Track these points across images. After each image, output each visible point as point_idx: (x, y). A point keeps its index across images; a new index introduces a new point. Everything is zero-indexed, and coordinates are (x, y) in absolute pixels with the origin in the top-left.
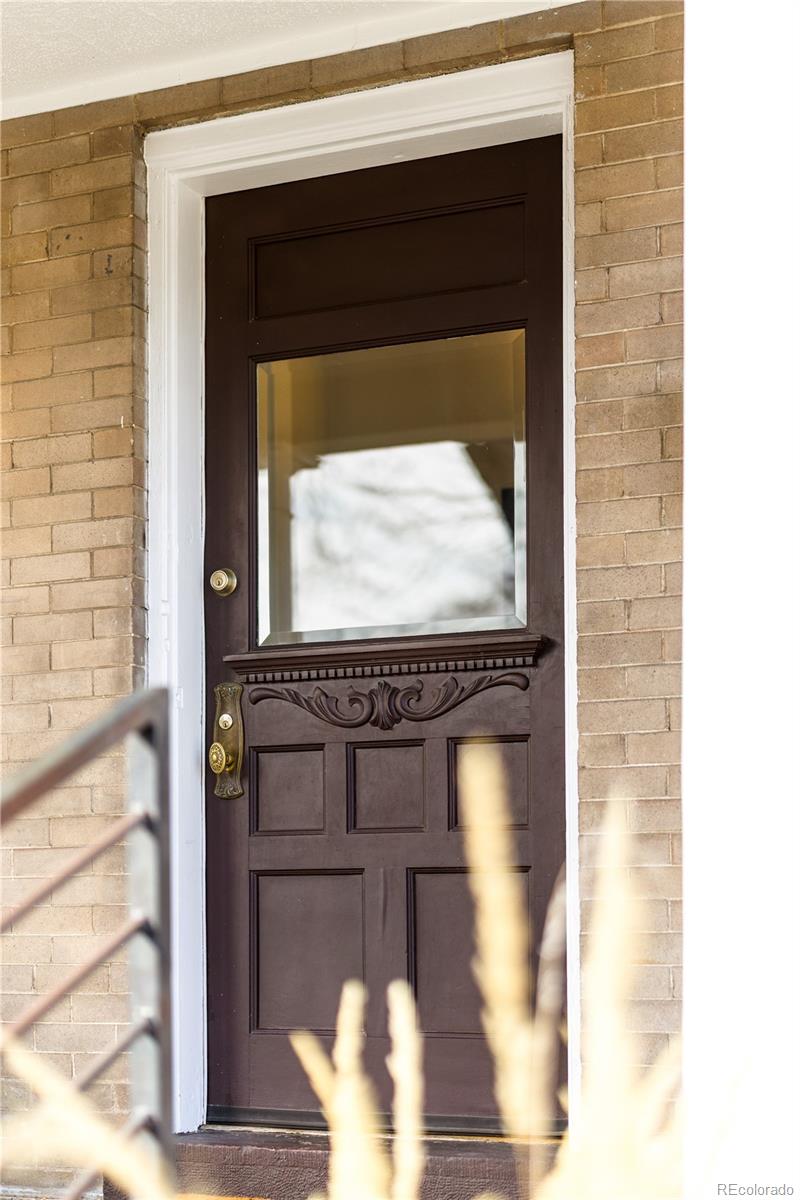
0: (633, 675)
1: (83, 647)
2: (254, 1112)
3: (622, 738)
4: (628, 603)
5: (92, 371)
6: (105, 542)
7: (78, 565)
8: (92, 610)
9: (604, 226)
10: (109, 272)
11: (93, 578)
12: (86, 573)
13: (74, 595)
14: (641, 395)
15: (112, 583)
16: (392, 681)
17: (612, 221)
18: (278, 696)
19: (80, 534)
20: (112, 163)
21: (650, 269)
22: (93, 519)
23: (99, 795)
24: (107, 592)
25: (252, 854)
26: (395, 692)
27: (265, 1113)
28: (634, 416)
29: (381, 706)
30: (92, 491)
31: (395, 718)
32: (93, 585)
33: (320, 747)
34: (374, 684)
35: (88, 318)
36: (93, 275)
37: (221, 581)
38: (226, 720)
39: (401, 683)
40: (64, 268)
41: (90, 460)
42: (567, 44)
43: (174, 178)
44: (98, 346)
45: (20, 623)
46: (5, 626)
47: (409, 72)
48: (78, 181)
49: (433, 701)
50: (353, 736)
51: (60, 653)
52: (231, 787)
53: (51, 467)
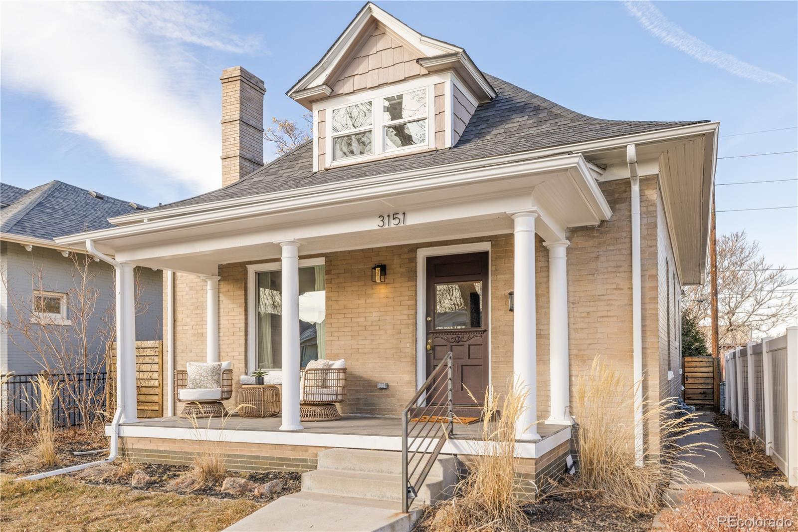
0: (500, 337)
1: (406, 330)
3: (498, 347)
4: (499, 326)
5: (408, 286)
6: (410, 313)
7: (406, 317)
8: (408, 324)
11: (408, 319)
13: (405, 322)
14: (502, 295)
15: (412, 320)
17: (497, 269)
18: (439, 337)
19: (406, 312)
20: (412, 254)
21: (504, 276)
23: (409, 353)
24: (411, 322)
25: (434, 363)
28: (501, 298)
29: (457, 339)
30: (408, 306)
31: (459, 341)
33: (446, 345)
34: (455, 336)
35: (408, 278)
36: (408, 271)
37: (429, 319)
38: (429, 341)
39: (461, 336)
40: (403, 270)
41: (408, 300)
42: (490, 241)
43: (422, 256)
44: (409, 283)
45: (395, 326)
46: (392, 326)
47: (463, 243)
48: (406, 256)
49: (466, 339)
50: (452, 344)
51: (403, 331)
52: (431, 352)
53: (401, 301)
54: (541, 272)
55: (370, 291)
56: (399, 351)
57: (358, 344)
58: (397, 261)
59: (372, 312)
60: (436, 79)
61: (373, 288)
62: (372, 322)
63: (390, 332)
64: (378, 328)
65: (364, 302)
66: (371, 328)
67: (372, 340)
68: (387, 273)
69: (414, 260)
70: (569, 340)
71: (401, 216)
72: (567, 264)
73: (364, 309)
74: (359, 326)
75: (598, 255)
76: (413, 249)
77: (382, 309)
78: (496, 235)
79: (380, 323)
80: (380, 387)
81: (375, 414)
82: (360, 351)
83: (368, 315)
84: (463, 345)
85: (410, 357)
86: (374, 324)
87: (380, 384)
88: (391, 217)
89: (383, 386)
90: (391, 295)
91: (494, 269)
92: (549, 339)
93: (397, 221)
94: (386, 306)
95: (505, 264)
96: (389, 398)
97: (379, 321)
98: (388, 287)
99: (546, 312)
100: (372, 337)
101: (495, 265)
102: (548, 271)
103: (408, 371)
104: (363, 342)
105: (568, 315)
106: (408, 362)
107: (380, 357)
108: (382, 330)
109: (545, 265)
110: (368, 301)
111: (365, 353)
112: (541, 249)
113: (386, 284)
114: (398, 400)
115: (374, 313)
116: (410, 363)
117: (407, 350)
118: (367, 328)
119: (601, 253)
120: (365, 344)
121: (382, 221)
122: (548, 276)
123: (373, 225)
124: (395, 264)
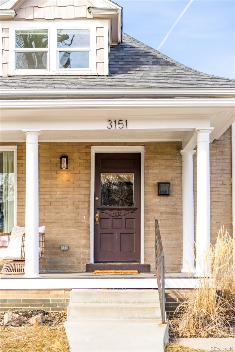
0: (151, 213)
1: (83, 206)
2: (99, 261)
3: (149, 220)
4: (150, 206)
5: (85, 174)
6: (86, 194)
7: (83, 196)
8: (85, 202)
9: (148, 166)
10: (87, 162)
11: (85, 198)
12: (84, 197)
13: (82, 200)
14: (152, 184)
15: (88, 199)
16: (118, 212)
17: (149, 166)
18: (104, 213)
19: (83, 193)
20: (88, 149)
21: (153, 171)
22: (85, 191)
23: (85, 224)
24: (87, 200)
25: (100, 231)
26: (119, 213)
27: (102, 261)
28: (151, 186)
29: (117, 214)
30: (85, 188)
31: (119, 216)
32: (85, 199)
33: (109, 219)
34: (116, 212)
35: (85, 167)
36: (85, 162)
37: (97, 198)
38: (97, 215)
39: (120, 212)
40: (81, 161)
41: (85, 184)
42: (144, 145)
43: (94, 151)
44: (86, 171)
45: (75, 203)
46: (72, 203)
47: (125, 145)
48: (83, 151)
49: (124, 214)
50: (113, 218)
51: (80, 207)
52: (98, 223)
53: (79, 184)
54: (177, 170)
55: (54, 175)
56: (78, 222)
57: (45, 216)
58: (76, 154)
59: (56, 191)
60: (98, 23)
61: (57, 173)
62: (56, 199)
63: (70, 207)
64: (61, 204)
65: (50, 184)
66: (55, 203)
67: (56, 213)
68: (68, 162)
69: (88, 154)
70: (194, 216)
71: (124, 123)
72: (193, 166)
73: (50, 189)
74: (45, 201)
75: (212, 162)
76: (89, 145)
77: (64, 189)
78: (148, 142)
79: (62, 200)
80: (64, 248)
81: (58, 269)
82: (46, 221)
83: (53, 193)
84: (121, 219)
85: (86, 226)
86: (58, 200)
87: (63, 247)
88: (117, 123)
89: (66, 248)
90: (71, 179)
91: (146, 165)
92: (182, 216)
93: (121, 126)
94: (68, 187)
95: (154, 162)
96: (69, 257)
97: (62, 198)
98: (69, 173)
99: (180, 197)
100: (56, 211)
101: (147, 163)
102: (182, 170)
103: (85, 237)
104: (49, 214)
105: (194, 200)
106: (85, 230)
107: (62, 226)
108: (64, 205)
109: (179, 166)
110: (53, 183)
111: (50, 223)
112: (177, 155)
113: (68, 170)
114: (77, 259)
115: (57, 192)
116: (86, 231)
117: (83, 221)
118: (52, 203)
119: (214, 160)
120: (50, 216)
121: (110, 124)
122: (182, 173)
123: (103, 126)
124: (75, 156)
